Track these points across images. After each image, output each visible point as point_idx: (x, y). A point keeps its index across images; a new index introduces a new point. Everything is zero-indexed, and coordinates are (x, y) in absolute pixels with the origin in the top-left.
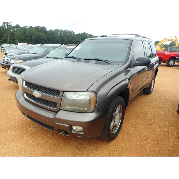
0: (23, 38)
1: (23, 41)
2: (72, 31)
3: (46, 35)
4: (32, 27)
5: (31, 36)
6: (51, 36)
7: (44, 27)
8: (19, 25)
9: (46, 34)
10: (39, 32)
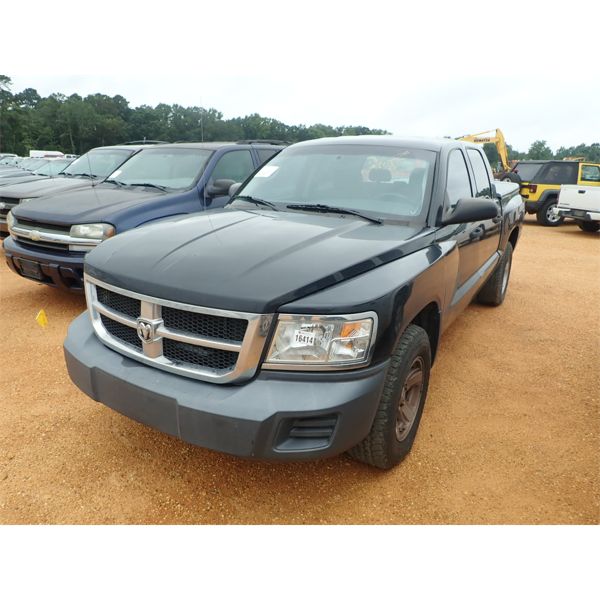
0: (47, 134)
1: (47, 143)
2: (215, 111)
3: (126, 124)
4: (79, 98)
5: (75, 128)
6: (143, 126)
7: (118, 98)
8: (35, 91)
9: (126, 120)
10: (103, 113)
